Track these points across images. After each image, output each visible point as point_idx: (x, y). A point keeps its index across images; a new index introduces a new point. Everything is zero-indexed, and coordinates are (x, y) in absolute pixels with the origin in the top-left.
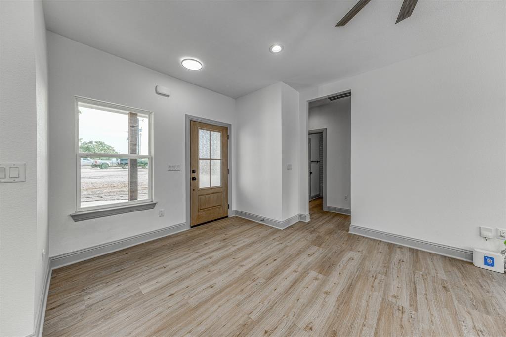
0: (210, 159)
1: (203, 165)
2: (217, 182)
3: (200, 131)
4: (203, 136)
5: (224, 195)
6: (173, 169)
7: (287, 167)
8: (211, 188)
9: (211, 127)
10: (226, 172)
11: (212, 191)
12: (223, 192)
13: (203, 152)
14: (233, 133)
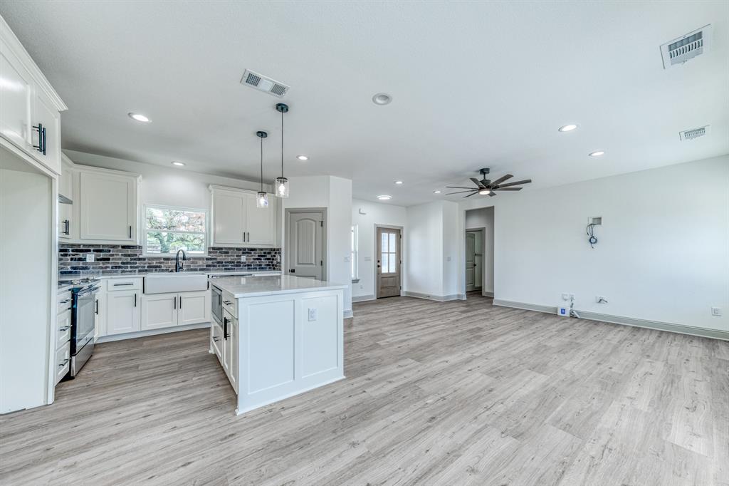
0: (389, 253)
1: (384, 257)
2: (393, 270)
3: (383, 234)
4: (384, 236)
5: (398, 278)
6: (368, 259)
7: (447, 259)
8: (389, 273)
9: (389, 230)
10: (399, 263)
11: (390, 276)
12: (396, 277)
13: (384, 248)
14: (404, 233)
